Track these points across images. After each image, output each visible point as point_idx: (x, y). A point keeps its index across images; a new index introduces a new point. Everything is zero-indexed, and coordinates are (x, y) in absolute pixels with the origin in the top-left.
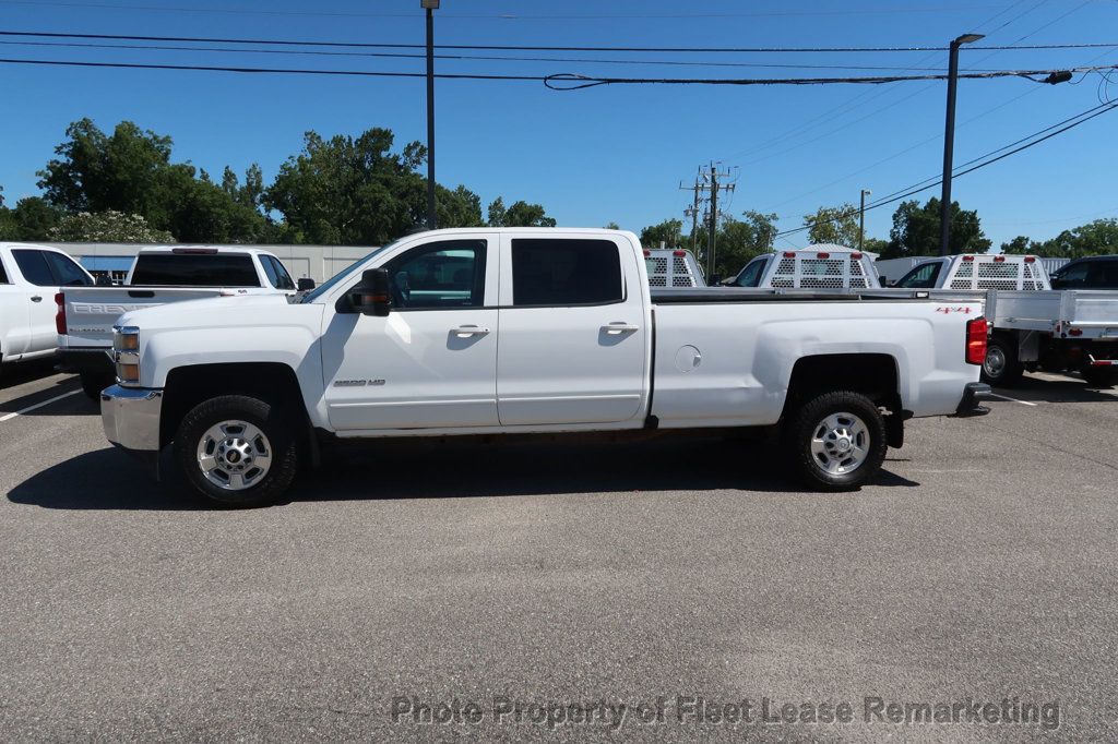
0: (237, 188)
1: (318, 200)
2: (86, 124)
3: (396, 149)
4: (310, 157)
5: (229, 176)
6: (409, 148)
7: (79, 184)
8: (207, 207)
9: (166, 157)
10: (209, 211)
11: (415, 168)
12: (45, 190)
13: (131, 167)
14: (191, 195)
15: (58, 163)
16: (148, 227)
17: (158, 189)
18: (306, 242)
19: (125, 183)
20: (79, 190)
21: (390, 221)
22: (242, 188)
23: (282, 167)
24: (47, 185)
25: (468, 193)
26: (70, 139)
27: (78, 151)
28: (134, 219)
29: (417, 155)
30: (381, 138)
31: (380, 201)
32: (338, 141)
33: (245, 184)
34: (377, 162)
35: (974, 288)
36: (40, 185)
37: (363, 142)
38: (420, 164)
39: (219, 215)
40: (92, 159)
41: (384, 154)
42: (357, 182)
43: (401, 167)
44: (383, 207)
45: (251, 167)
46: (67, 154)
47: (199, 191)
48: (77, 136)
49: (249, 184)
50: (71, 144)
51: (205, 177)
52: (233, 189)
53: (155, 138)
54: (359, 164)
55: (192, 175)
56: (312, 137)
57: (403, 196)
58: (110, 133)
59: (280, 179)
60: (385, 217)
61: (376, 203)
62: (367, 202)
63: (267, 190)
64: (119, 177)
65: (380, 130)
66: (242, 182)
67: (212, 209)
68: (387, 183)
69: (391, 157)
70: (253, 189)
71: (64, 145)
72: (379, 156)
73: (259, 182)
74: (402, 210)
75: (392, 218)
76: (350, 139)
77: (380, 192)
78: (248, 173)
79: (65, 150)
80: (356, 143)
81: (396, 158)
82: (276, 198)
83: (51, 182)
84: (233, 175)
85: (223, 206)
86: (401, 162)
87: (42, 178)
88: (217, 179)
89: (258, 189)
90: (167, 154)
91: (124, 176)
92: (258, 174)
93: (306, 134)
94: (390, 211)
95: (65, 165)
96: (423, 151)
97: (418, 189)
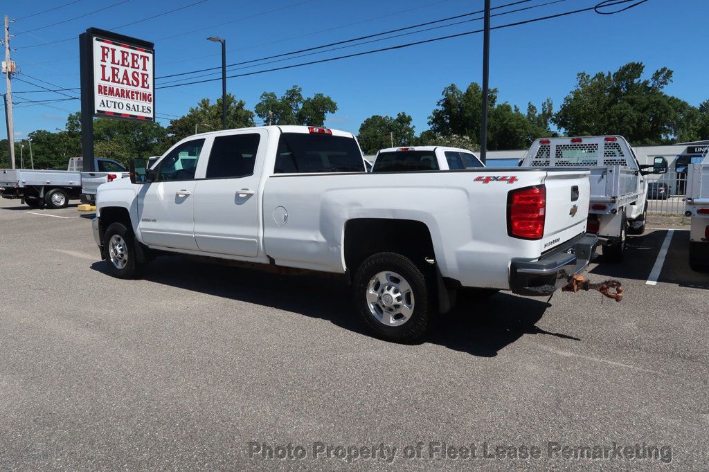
0: (537, 115)
2: (452, 88)
3: (646, 76)
4: (580, 90)
5: (532, 108)
6: (658, 74)
7: (448, 121)
8: (514, 129)
9: (493, 102)
10: (515, 131)
11: (661, 88)
12: (432, 126)
13: (472, 109)
14: (505, 122)
15: (437, 110)
16: (471, 143)
17: (490, 121)
19: (468, 118)
20: (448, 125)
21: (631, 130)
22: (539, 115)
23: (565, 99)
24: (432, 123)
26: (444, 97)
27: (447, 103)
28: (464, 139)
29: (664, 78)
30: (636, 69)
31: (625, 115)
32: (600, 76)
33: (541, 113)
34: (631, 87)
36: (429, 124)
37: (620, 74)
38: (666, 84)
39: (520, 133)
40: (454, 107)
41: (636, 81)
43: (650, 88)
44: (626, 119)
45: (546, 101)
46: (442, 105)
47: (510, 120)
48: (447, 95)
49: (544, 112)
50: (444, 99)
51: (517, 110)
52: (534, 115)
54: (615, 91)
55: (509, 110)
56: (582, 76)
57: (644, 110)
58: (464, 91)
59: (564, 107)
60: (628, 126)
61: (621, 117)
62: (614, 117)
63: (556, 115)
64: (466, 115)
65: (633, 64)
66: (539, 111)
67: (517, 130)
68: (632, 102)
69: (642, 82)
70: (547, 115)
71: (441, 101)
72: (632, 82)
73: (550, 111)
74: (640, 121)
75: (633, 127)
76: (610, 74)
77: (625, 109)
78: (544, 105)
79: (441, 103)
80: (614, 76)
81: (646, 83)
82: (561, 120)
83: (435, 121)
84: (534, 108)
85: (523, 127)
86: (650, 85)
87: (430, 120)
88: (524, 111)
89: (550, 114)
90: (496, 97)
91: (468, 114)
92: (550, 106)
93: (579, 75)
94: (632, 121)
95: (441, 111)
96: (670, 73)
97: (658, 104)
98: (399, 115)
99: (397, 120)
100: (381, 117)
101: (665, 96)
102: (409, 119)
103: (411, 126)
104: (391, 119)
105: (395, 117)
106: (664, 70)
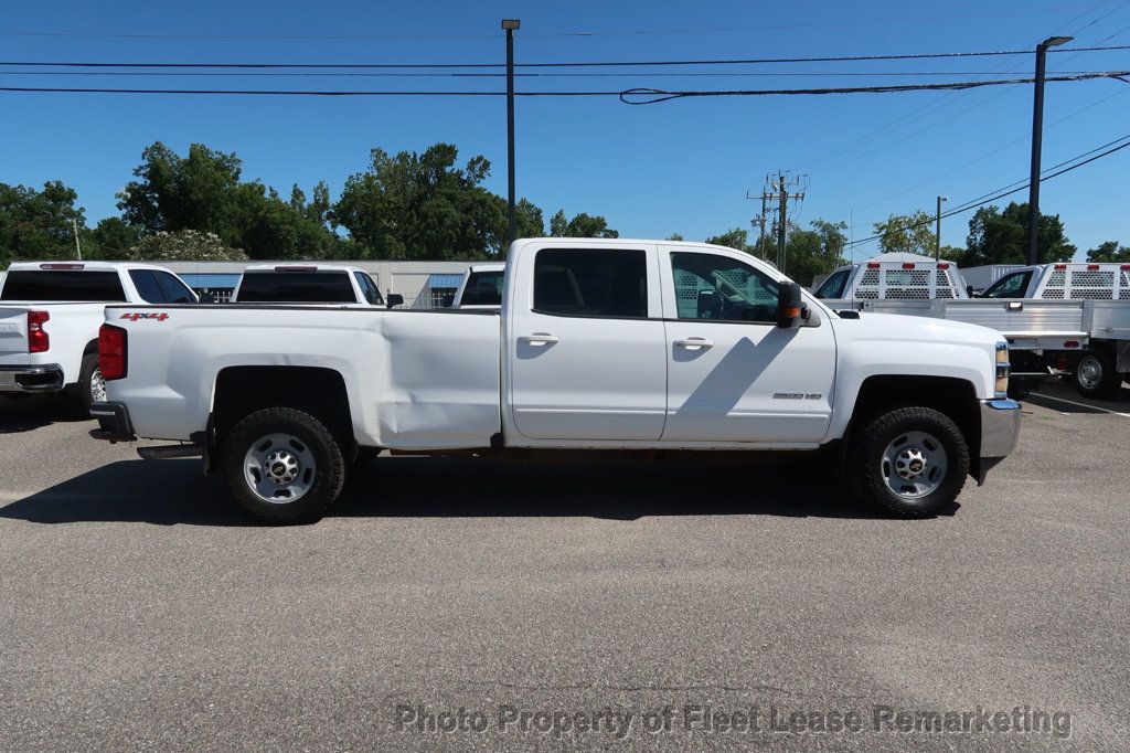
0: (305, 205)
1: (383, 216)
2: (158, 147)
3: (460, 164)
4: (376, 174)
5: (297, 194)
6: (473, 163)
7: (156, 204)
8: (277, 225)
9: (236, 177)
10: (279, 229)
11: (478, 182)
12: (124, 211)
13: (203, 187)
14: (261, 213)
15: (136, 184)
16: (222, 245)
17: (229, 208)
18: (372, 258)
19: (198, 202)
20: (155, 211)
21: (454, 236)
22: (309, 206)
23: (347, 184)
24: (126, 206)
25: (530, 206)
26: (146, 162)
27: (155, 172)
28: (208, 238)
29: (481, 170)
30: (445, 153)
31: (446, 215)
32: (403, 157)
33: (312, 201)
34: (441, 177)
35: (1067, 297)
36: (120, 207)
37: (427, 158)
38: (484, 178)
39: (289, 232)
40: (168, 181)
41: (448, 169)
42: (421, 198)
43: (465, 181)
44: (448, 221)
45: (318, 184)
46: (144, 175)
47: (269, 209)
48: (152, 159)
49: (317, 201)
50: (148, 166)
51: (274, 195)
52: (301, 207)
53: (224, 157)
54: (423, 180)
55: (262, 193)
56: (378, 154)
58: (184, 155)
59: (346, 196)
60: (450, 231)
61: (441, 218)
62: (432, 218)
63: (334, 207)
64: (193, 197)
65: (444, 146)
66: (309, 200)
67: (282, 227)
68: (452, 198)
69: (455, 172)
70: (320, 205)
71: (141, 167)
72: (443, 171)
73: (326, 199)
74: (466, 224)
76: (415, 155)
77: (444, 207)
78: (316, 190)
79: (143, 172)
80: (421, 159)
81: (460, 173)
82: (342, 215)
83: (130, 203)
84: (301, 193)
85: (291, 224)
86: (465, 177)
87: (121, 200)
88: (285, 197)
89: (325, 206)
90: (239, 172)
91: (197, 196)
92: (325, 192)
93: (372, 151)
94: (454, 225)
95: (143, 187)
96: (486, 165)
97: (482, 203)
98: (47, 185)
99: (44, 194)
100: (6, 187)
101: (489, 194)
102: (71, 196)
103: (75, 208)
104: (32, 191)
105: (40, 189)
106: (480, 158)
